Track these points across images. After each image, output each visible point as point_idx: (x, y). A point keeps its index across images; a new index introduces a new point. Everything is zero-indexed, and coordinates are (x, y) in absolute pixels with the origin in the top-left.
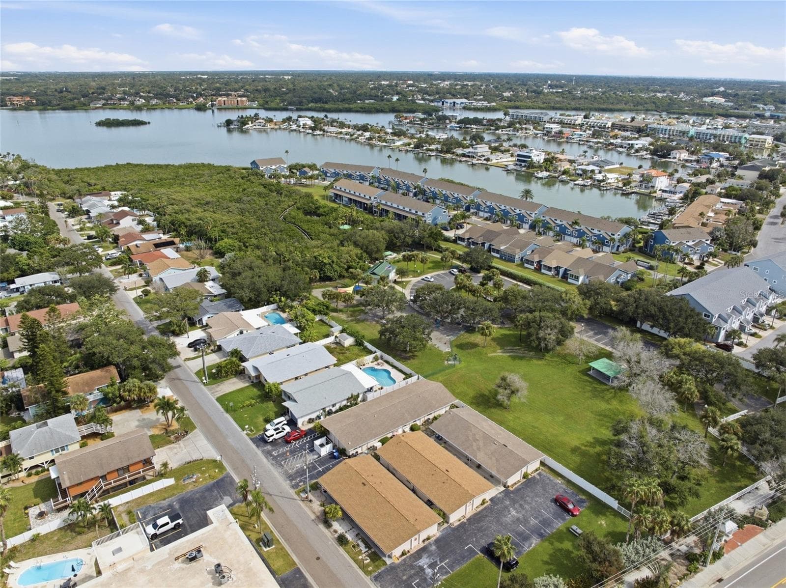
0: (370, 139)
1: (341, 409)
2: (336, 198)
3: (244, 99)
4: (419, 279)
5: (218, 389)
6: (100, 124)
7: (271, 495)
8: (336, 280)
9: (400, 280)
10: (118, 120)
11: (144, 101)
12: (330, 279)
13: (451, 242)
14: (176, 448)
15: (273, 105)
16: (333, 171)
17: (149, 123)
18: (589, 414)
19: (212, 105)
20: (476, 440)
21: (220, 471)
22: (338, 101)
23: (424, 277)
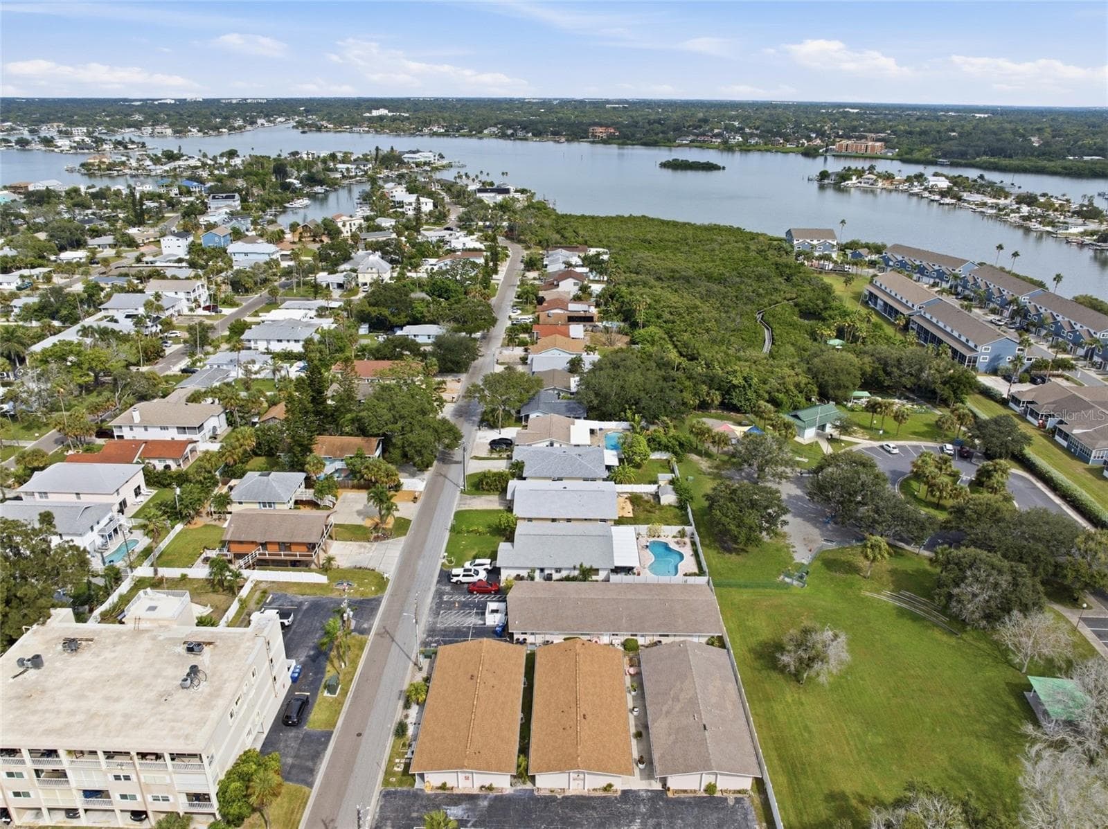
0: (1028, 218)
1: (567, 579)
2: (870, 300)
3: (878, 144)
4: (876, 444)
5: (468, 502)
6: (665, 165)
7: (393, 640)
8: (745, 413)
9: (838, 437)
10: (687, 161)
11: (741, 139)
12: (736, 409)
13: (996, 401)
14: (365, 547)
15: (916, 155)
16: (900, 258)
17: (724, 168)
18: (942, 758)
19: (826, 151)
20: (676, 699)
21: (377, 591)
22: (1032, 155)
23: (884, 443)
